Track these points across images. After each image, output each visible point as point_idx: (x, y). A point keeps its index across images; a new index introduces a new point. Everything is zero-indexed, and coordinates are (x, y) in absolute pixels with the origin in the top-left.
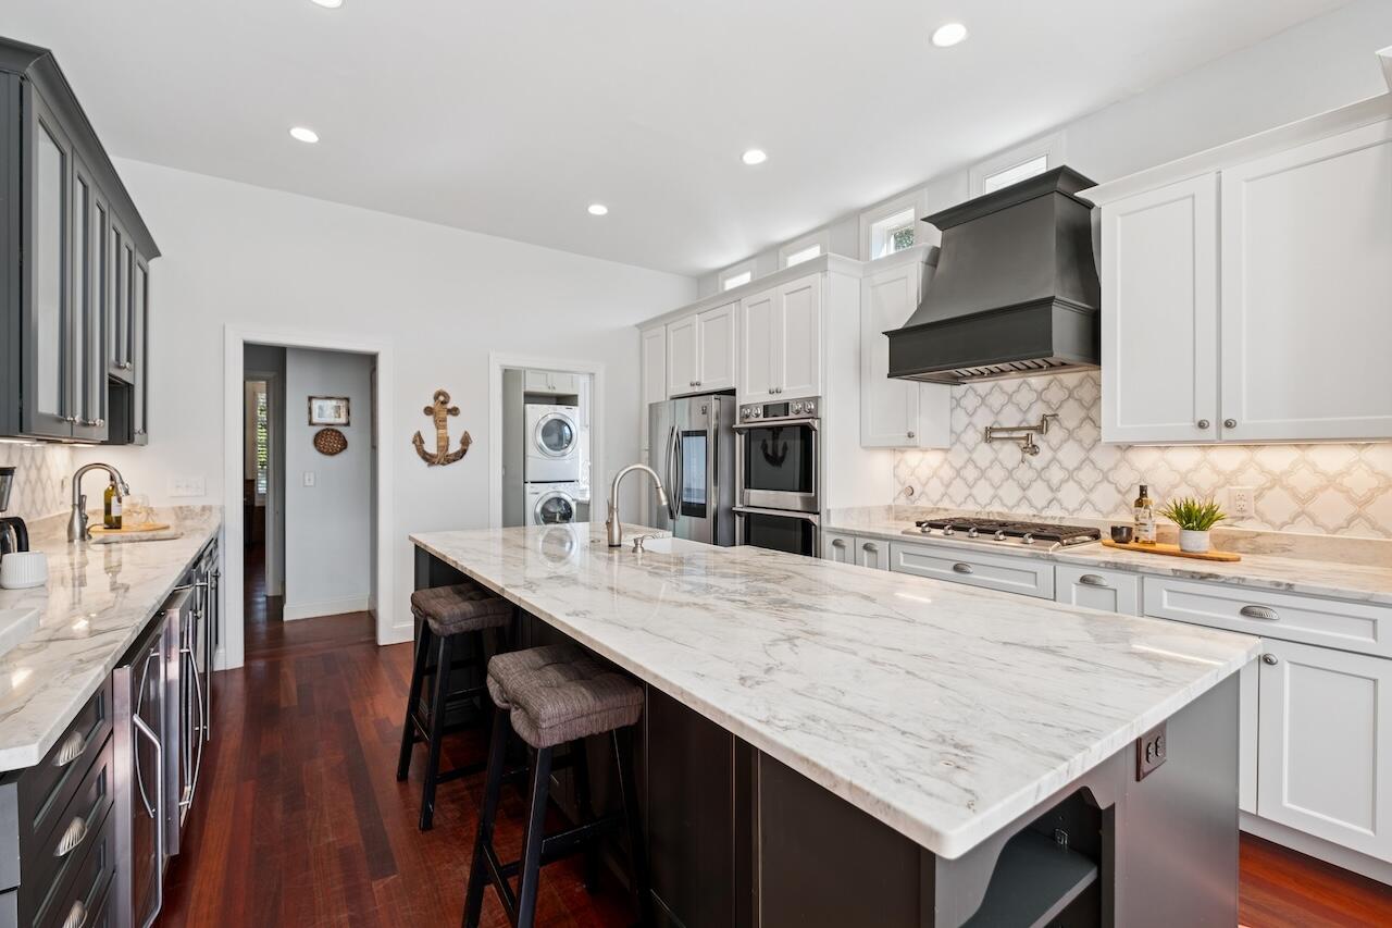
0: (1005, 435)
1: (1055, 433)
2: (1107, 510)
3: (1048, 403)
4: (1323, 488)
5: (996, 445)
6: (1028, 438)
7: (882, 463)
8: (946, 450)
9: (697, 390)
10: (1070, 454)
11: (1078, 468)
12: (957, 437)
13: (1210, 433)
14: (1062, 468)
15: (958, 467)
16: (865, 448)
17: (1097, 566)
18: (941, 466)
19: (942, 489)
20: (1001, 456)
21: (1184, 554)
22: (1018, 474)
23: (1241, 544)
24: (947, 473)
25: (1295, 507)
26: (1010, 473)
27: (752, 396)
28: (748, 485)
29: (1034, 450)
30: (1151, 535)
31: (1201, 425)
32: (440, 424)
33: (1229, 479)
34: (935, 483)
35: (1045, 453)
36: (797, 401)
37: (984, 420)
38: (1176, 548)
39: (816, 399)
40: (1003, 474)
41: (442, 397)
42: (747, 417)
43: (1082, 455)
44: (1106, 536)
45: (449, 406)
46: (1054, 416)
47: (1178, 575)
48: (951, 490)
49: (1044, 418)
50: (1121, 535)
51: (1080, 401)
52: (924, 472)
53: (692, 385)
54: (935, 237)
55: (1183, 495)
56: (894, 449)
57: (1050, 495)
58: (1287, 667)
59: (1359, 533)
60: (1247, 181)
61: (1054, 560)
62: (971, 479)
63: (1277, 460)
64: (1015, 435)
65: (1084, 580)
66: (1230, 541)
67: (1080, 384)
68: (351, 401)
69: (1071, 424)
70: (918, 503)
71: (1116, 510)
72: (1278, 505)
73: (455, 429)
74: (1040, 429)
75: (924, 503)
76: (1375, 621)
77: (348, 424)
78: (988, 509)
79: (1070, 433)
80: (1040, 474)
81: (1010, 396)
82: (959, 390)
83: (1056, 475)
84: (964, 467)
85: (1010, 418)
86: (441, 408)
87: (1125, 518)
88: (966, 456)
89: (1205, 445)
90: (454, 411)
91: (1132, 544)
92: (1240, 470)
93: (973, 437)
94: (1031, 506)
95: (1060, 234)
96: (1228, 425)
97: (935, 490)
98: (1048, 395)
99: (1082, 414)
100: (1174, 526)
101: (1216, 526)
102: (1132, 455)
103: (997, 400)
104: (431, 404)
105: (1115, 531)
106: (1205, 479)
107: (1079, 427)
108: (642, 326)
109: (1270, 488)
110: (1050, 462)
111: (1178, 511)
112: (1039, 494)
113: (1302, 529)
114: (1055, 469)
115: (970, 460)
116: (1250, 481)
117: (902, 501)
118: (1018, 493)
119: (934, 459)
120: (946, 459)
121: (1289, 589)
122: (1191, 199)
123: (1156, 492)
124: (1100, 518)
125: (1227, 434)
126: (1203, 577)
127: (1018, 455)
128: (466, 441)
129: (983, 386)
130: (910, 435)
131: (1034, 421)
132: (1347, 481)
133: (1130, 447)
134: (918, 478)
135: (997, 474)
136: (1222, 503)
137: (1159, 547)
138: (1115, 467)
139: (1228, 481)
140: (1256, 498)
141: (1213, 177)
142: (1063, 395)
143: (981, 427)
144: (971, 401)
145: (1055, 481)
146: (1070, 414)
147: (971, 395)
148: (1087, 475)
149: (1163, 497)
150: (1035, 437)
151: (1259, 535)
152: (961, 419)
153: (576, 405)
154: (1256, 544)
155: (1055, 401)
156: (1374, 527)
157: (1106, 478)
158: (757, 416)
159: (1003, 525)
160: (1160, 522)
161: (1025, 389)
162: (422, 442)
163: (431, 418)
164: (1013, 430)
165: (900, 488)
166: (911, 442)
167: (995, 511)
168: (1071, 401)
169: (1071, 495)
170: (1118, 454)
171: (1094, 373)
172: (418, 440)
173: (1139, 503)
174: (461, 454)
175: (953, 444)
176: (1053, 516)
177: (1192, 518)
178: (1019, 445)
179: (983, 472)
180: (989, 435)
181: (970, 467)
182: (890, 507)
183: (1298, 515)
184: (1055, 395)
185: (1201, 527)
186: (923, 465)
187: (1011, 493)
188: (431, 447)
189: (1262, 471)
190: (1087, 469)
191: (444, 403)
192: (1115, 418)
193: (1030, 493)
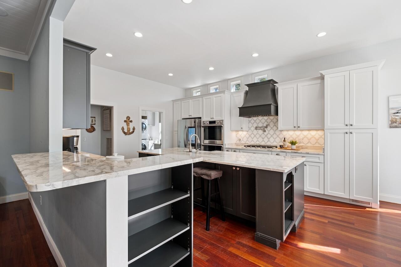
0: (259, 128)
1: (269, 128)
2: (278, 143)
3: (267, 122)
4: (312, 138)
5: (258, 130)
6: (264, 129)
7: (234, 134)
8: (248, 131)
9: (190, 117)
10: (272, 132)
11: (273, 135)
12: (250, 128)
13: (296, 128)
14: (270, 135)
15: (250, 134)
16: (231, 131)
17: (279, 152)
18: (246, 134)
19: (247, 139)
20: (259, 132)
21: (292, 149)
22: (262, 136)
23: (300, 147)
24: (248, 136)
25: (308, 141)
26: (260, 136)
27: (206, 119)
28: (205, 139)
29: (265, 131)
30: (286, 147)
31: (295, 127)
32: (128, 125)
33: (298, 136)
34: (245, 138)
35: (267, 132)
36: (218, 121)
37: (255, 125)
38: (291, 149)
39: (222, 120)
40: (259, 136)
41: (128, 118)
42: (205, 124)
43: (274, 132)
44: (279, 147)
45: (130, 120)
46: (269, 125)
47: (292, 152)
48: (248, 139)
49: (267, 125)
50: (281, 147)
51: (273, 122)
52: (243, 136)
53: (189, 116)
54: (247, 89)
55: (291, 139)
56: (236, 131)
57: (268, 140)
58: (308, 166)
59: (317, 145)
60: (302, 86)
61: (271, 151)
62: (253, 137)
63: (306, 133)
64: (261, 128)
65: (277, 154)
66: (298, 147)
67: (273, 119)
68: (96, 118)
69: (272, 126)
70: (241, 142)
71: (280, 142)
72: (306, 141)
73: (131, 126)
74: (266, 127)
75: (243, 142)
76: (319, 157)
77: (95, 124)
78: (256, 143)
79: (272, 128)
80: (266, 136)
81: (260, 121)
82: (250, 119)
83: (269, 136)
84: (251, 135)
85: (260, 125)
86: (128, 121)
87: (282, 144)
88: (252, 132)
89: (294, 130)
90: (131, 121)
91: (283, 148)
92: (300, 135)
93: (253, 129)
94: (265, 142)
95: (271, 91)
96: (299, 127)
97: (245, 139)
98: (267, 121)
99: (274, 124)
100: (290, 145)
101: (296, 145)
102: (283, 132)
103: (258, 121)
104: (126, 119)
105: (280, 146)
106: (294, 136)
107: (273, 127)
108: (173, 101)
109: (304, 138)
110: (268, 134)
111: (291, 142)
112: (266, 140)
113: (309, 145)
114: (269, 135)
115: (252, 133)
116: (302, 136)
117: (238, 142)
118: (262, 140)
119: (245, 133)
120: (247, 133)
121: (308, 153)
122: (293, 88)
123: (286, 139)
124: (277, 144)
125: (298, 129)
126: (296, 153)
127: (262, 132)
128: (134, 129)
129: (255, 118)
130: (242, 128)
131: (265, 125)
132: (315, 136)
133: (282, 131)
134: (241, 137)
135: (258, 136)
136: (297, 140)
137: (287, 148)
138: (279, 135)
139: (298, 137)
140: (302, 139)
141: (296, 85)
142: (270, 121)
143: (255, 127)
144: (252, 121)
145: (269, 137)
146: (272, 125)
147: (252, 120)
148: (275, 136)
149: (288, 140)
150: (265, 129)
151: (303, 146)
152: (251, 125)
153: (147, 119)
154: (302, 148)
155: (269, 122)
156: (319, 144)
157: (278, 136)
158: (208, 123)
159: (256, 145)
160: (288, 144)
161: (263, 119)
162: (124, 129)
163: (126, 123)
164: (261, 127)
165: (237, 139)
166: (242, 129)
167: (258, 143)
168: (272, 122)
169: (272, 140)
170: (280, 132)
171: (276, 117)
172: (123, 129)
173: (284, 141)
174: (133, 132)
175: (249, 130)
176: (269, 144)
177: (293, 143)
178: (262, 130)
179: (255, 136)
180: (256, 128)
181: (252, 135)
182: (236, 143)
183: (308, 142)
184: (269, 121)
185: (294, 145)
186: (242, 134)
187: (260, 140)
188: (126, 131)
189: (303, 135)
190: (275, 135)
191: (129, 119)
192: (281, 125)
193: (264, 140)
